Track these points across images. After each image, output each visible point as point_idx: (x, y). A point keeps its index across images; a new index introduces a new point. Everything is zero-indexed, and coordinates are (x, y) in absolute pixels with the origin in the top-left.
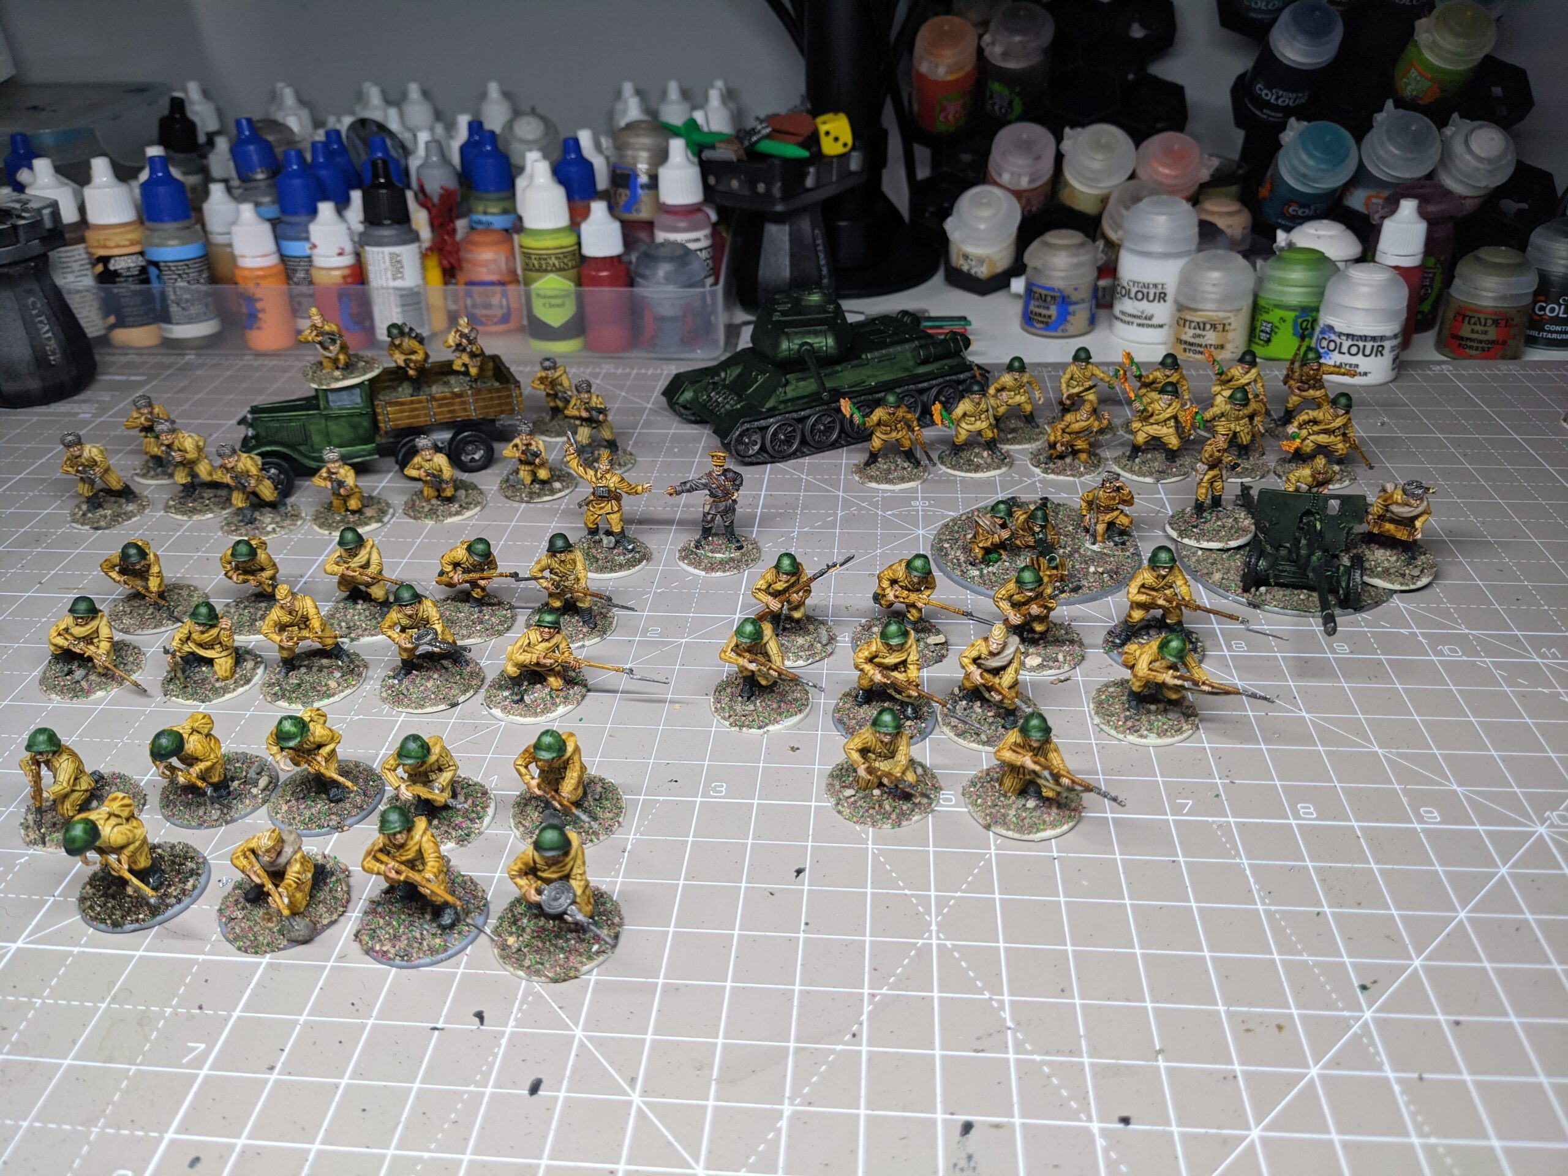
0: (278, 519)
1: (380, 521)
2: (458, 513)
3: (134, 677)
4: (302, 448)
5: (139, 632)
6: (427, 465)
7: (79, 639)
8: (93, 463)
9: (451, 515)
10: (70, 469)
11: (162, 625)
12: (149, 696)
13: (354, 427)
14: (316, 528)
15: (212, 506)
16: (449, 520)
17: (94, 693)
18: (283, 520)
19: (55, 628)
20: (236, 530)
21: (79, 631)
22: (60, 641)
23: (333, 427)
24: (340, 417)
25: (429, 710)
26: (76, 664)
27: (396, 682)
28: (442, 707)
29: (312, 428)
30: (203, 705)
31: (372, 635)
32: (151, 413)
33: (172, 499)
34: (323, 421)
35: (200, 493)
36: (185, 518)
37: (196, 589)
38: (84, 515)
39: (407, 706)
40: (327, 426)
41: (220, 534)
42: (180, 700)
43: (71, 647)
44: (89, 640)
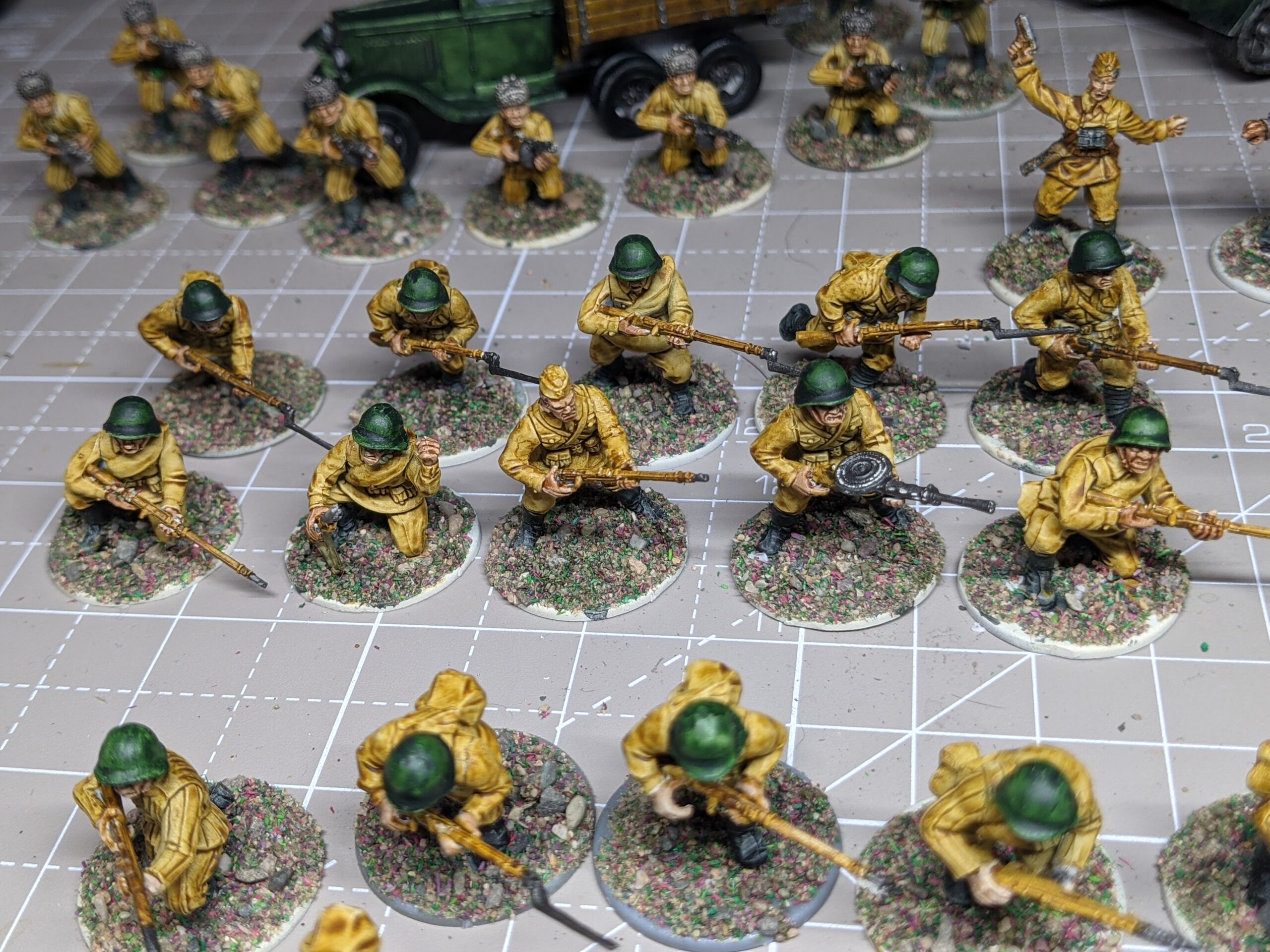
0: (407, 220)
1: (594, 217)
2: (734, 197)
3: (229, 550)
4: (430, 85)
5: (214, 451)
6: (679, 106)
7: (122, 480)
8: (73, 127)
9: (723, 201)
10: (33, 141)
11: (255, 438)
12: (270, 594)
13: (520, 41)
14: (480, 235)
15: (278, 199)
16: (723, 211)
17: (160, 586)
18: (415, 223)
19: (77, 461)
20: (337, 243)
21: (122, 466)
22: (89, 487)
23: (483, 43)
24: (493, 23)
25: (859, 623)
26: (114, 526)
27: (764, 557)
28: (885, 617)
29: (445, 47)
30: (381, 613)
31: (672, 452)
32: (155, 33)
33: (204, 189)
34: (465, 32)
35: (253, 178)
36: (236, 224)
37: (297, 363)
38: (59, 224)
39: (812, 616)
40: (471, 43)
41: (305, 251)
42: (333, 602)
43: (112, 499)
44: (140, 482)
